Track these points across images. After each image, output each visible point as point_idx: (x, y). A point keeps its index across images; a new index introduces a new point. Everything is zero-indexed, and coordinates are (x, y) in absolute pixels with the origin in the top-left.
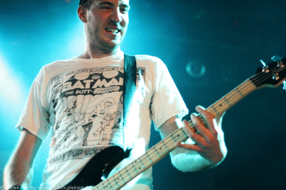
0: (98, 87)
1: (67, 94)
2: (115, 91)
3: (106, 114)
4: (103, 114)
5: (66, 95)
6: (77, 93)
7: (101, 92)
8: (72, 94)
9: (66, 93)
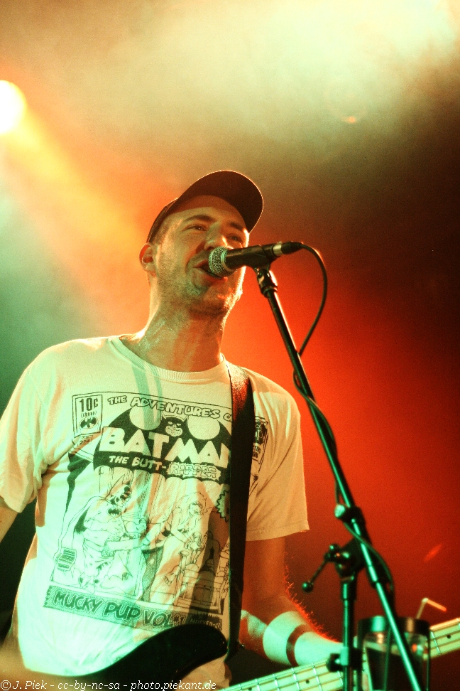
0: (177, 460)
1: (114, 460)
2: (211, 480)
3: (190, 534)
4: (185, 532)
5: (111, 461)
6: (134, 464)
7: (182, 473)
8: (123, 462)
9: (112, 457)
